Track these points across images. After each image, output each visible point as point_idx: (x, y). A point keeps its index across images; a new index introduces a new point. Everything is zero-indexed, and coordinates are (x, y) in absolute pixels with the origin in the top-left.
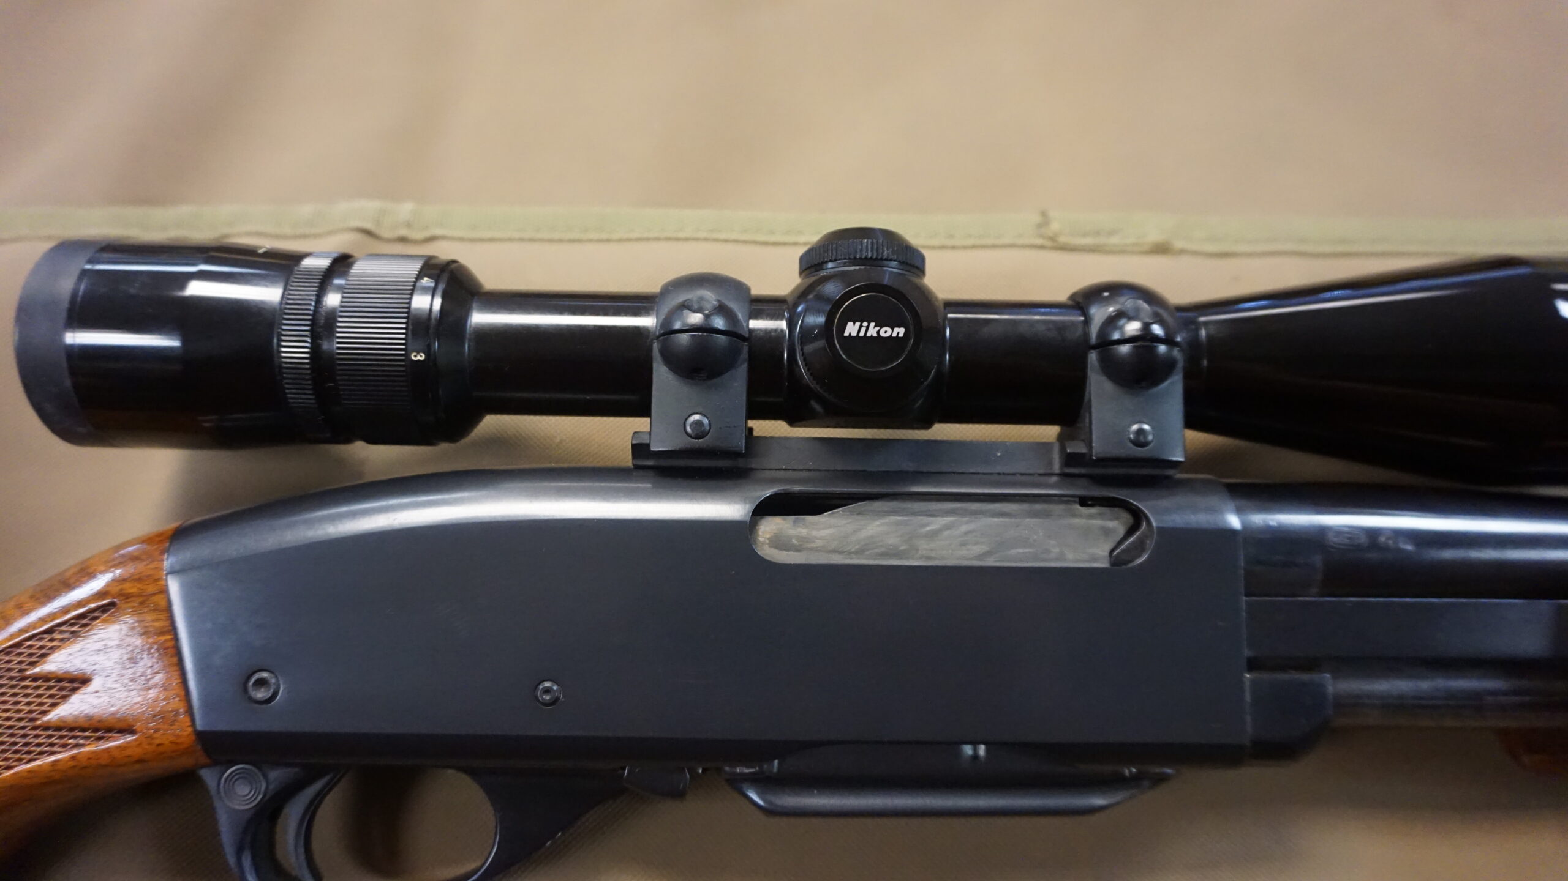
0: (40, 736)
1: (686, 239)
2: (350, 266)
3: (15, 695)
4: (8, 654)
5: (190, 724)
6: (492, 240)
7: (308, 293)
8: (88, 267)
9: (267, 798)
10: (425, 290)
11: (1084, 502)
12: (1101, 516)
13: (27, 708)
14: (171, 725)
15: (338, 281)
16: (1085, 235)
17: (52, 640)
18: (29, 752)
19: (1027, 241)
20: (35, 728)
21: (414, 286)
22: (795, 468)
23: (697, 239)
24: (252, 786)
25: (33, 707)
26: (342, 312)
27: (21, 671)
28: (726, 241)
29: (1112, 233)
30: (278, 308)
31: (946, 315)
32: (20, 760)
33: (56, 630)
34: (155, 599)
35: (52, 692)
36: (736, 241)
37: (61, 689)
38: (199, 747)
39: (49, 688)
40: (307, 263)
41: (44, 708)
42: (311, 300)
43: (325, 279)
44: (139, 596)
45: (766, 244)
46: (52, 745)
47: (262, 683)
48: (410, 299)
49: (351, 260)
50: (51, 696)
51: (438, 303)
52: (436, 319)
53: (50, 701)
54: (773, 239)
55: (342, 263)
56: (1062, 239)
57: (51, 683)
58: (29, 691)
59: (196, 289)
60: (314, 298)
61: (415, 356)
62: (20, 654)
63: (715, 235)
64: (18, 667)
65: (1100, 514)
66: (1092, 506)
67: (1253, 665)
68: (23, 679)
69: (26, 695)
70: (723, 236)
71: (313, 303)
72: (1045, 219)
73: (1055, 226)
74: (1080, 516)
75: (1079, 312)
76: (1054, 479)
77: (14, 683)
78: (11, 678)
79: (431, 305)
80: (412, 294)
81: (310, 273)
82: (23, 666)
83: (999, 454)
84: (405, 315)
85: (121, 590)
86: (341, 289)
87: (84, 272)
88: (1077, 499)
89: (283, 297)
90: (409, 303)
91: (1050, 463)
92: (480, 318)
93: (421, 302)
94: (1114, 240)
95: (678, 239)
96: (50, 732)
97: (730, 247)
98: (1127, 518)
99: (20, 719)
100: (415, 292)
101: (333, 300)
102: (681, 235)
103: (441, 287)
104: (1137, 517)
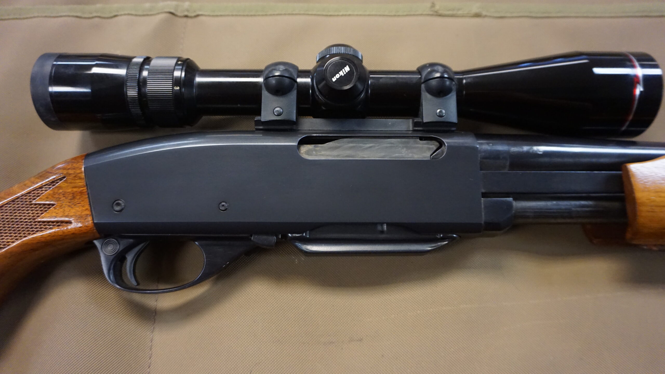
0: (37, 225)
1: (296, 14)
2: (150, 61)
3: (28, 210)
4: (26, 196)
5: (92, 219)
6: (221, 16)
7: (135, 71)
8: (55, 63)
9: (119, 251)
10: (178, 70)
11: (421, 139)
12: (428, 144)
13: (32, 215)
14: (85, 220)
15: (146, 67)
16: (449, 10)
17: (42, 191)
18: (33, 231)
19: (427, 13)
20: (35, 222)
21: (174, 68)
22: (315, 129)
23: (300, 14)
24: (114, 246)
25: (34, 215)
26: (149, 78)
27: (30, 202)
28: (312, 15)
29: (459, 10)
30: (125, 76)
31: (369, 76)
32: (29, 234)
33: (43, 187)
34: (80, 175)
35: (42, 209)
36: (315, 15)
37: (45, 208)
38: (95, 228)
39: (40, 208)
40: (135, 60)
41: (39, 215)
42: (137, 74)
43: (141, 66)
44: (74, 174)
45: (327, 16)
46: (41, 228)
47: (118, 204)
48: (173, 73)
49: (150, 59)
50: (41, 211)
51: (183, 74)
52: (183, 80)
53: (41, 212)
54: (330, 14)
55: (147, 60)
56: (441, 12)
57: (41, 206)
58: (33, 209)
59: (95, 70)
60: (138, 73)
61: (176, 88)
62: (30, 196)
63: (307, 13)
64: (29, 200)
65: (427, 143)
66: (424, 140)
67: (484, 195)
68: (31, 204)
69: (32, 210)
70: (310, 13)
71: (138, 75)
72: (433, 5)
73: (437, 7)
74: (420, 144)
75: (419, 74)
76: (410, 132)
77: (28, 206)
78: (27, 204)
79: (181, 74)
80: (174, 71)
81: (137, 64)
82: (31, 200)
83: (390, 124)
84: (172, 79)
85: (67, 172)
86: (147, 69)
87: (54, 65)
88: (419, 138)
89: (127, 72)
90: (173, 74)
91: (409, 127)
92: (199, 79)
93: (177, 74)
94: (460, 12)
95: (293, 14)
96: (41, 223)
97: (313, 17)
98: (437, 144)
99: (30, 219)
100: (175, 70)
101: (145, 73)
102: (294, 12)
103: (184, 68)
104: (441, 144)
